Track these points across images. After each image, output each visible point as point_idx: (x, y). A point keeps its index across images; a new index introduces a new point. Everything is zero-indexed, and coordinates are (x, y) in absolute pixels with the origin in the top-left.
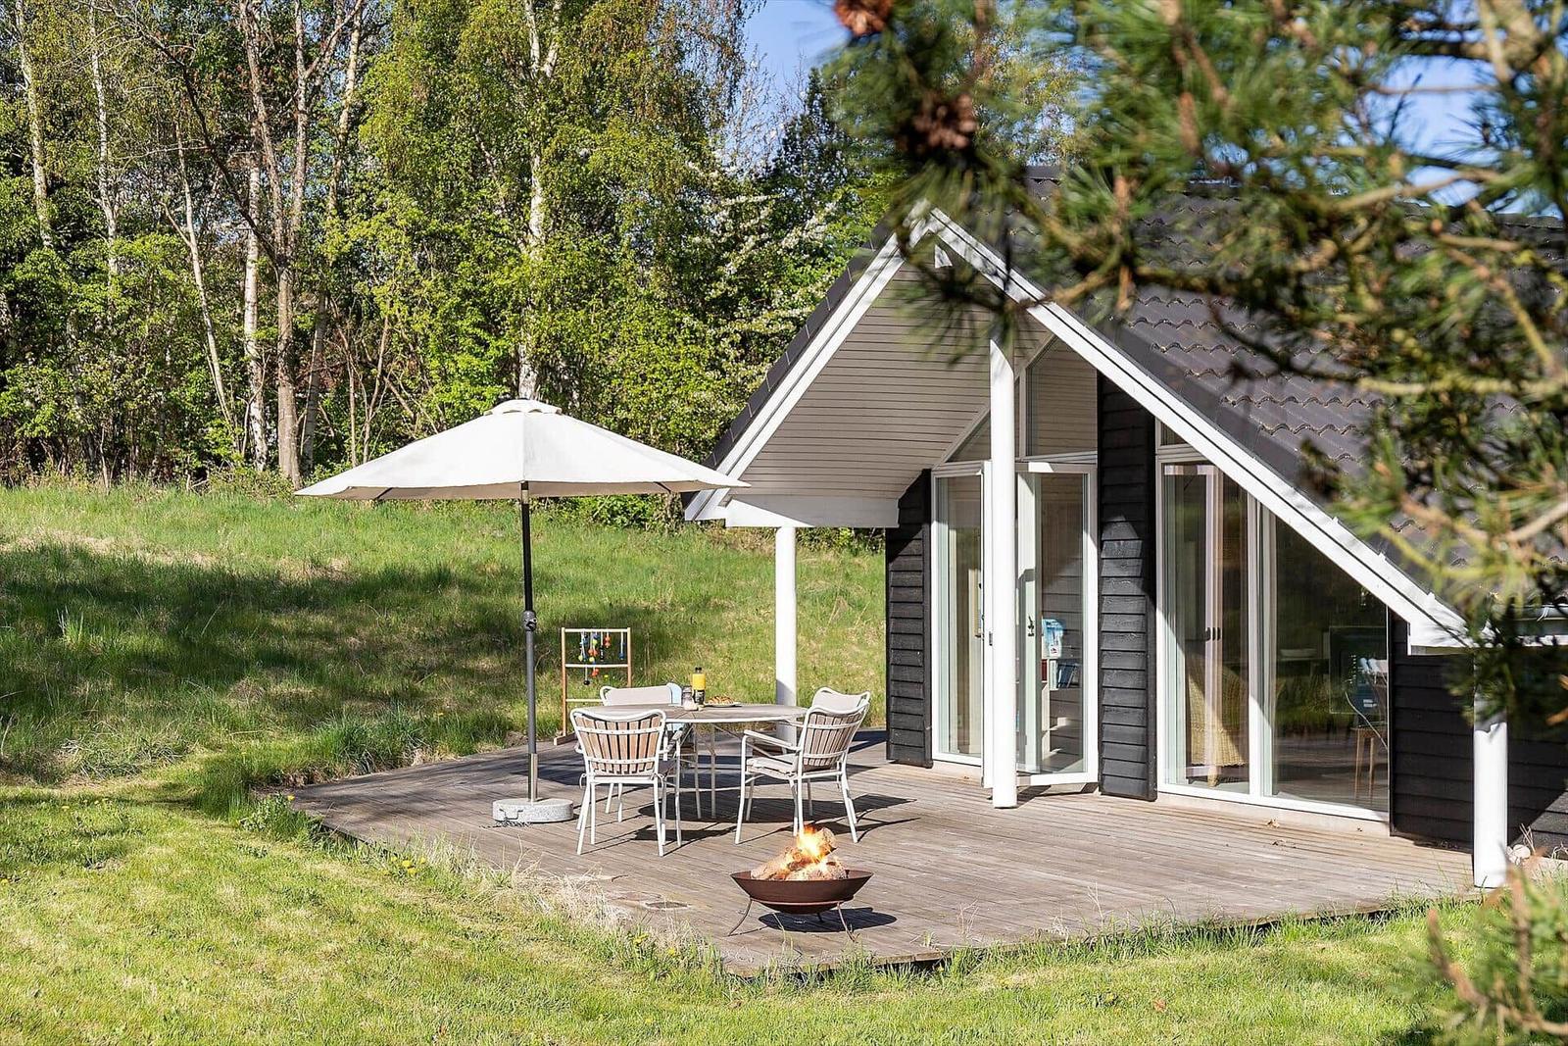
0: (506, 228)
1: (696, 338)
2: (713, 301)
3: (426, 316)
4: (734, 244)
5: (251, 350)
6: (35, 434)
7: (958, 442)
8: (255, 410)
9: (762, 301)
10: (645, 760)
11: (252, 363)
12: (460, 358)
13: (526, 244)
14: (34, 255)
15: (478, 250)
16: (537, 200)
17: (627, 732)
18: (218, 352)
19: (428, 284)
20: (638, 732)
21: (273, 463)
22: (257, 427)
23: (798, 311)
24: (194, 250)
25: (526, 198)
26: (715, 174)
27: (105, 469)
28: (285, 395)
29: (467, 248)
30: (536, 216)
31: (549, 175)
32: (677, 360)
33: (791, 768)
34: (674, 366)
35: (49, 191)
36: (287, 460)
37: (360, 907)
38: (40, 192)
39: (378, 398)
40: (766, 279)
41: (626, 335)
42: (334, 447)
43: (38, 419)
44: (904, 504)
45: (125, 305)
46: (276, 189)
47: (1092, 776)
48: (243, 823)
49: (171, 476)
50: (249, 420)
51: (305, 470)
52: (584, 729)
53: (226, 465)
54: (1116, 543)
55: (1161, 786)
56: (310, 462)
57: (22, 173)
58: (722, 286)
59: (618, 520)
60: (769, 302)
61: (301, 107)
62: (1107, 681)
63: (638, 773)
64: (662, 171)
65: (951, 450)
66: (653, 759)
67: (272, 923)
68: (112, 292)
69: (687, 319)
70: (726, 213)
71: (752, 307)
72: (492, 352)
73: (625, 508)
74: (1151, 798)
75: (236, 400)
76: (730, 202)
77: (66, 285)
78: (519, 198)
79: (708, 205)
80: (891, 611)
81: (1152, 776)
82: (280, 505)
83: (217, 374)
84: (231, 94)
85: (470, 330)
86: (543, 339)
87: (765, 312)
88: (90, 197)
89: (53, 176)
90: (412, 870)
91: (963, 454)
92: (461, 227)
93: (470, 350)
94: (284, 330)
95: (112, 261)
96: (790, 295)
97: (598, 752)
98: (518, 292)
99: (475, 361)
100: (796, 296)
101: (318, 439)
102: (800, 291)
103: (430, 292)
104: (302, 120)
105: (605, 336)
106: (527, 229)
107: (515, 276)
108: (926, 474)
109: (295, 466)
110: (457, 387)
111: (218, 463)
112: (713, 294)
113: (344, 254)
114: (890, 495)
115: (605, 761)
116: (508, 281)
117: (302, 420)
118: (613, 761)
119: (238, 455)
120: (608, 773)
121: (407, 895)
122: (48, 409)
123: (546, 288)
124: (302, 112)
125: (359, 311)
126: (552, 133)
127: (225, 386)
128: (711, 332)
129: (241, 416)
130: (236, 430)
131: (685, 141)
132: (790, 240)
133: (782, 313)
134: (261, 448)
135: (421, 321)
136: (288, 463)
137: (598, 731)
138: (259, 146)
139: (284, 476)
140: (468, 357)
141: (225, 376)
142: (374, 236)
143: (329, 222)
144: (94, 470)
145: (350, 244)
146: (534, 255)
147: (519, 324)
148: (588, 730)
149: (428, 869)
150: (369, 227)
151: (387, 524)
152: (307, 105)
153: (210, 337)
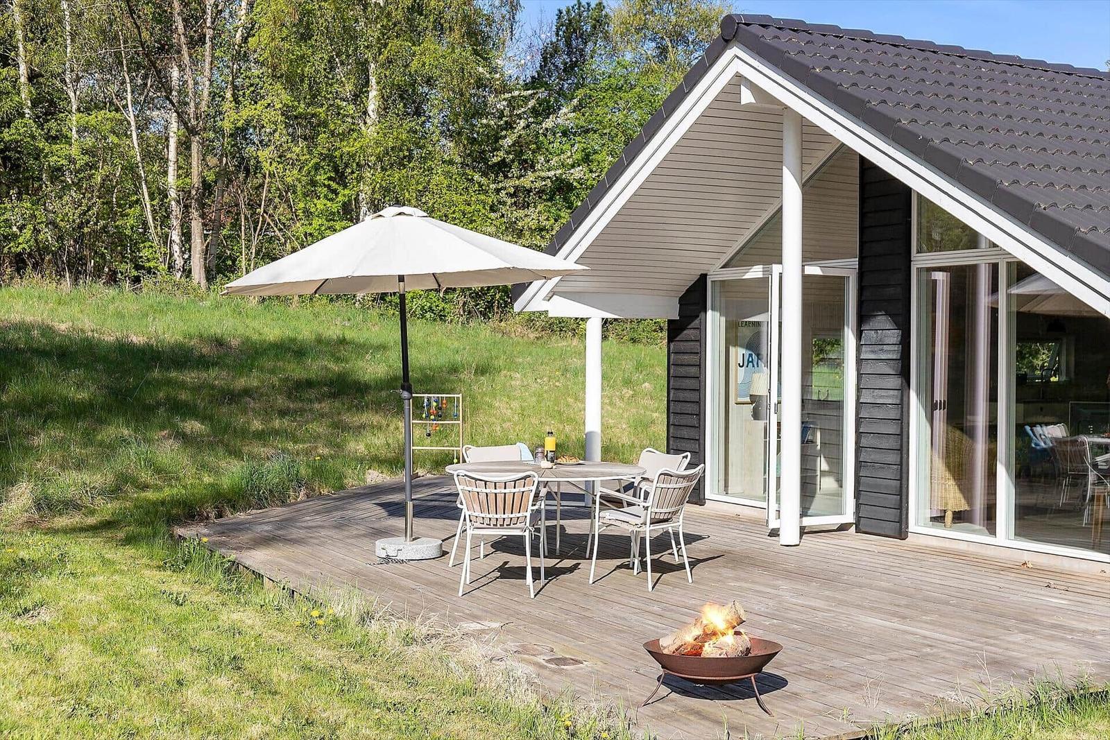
0: (351, 112)
1: (482, 190)
2: (495, 164)
3: (295, 172)
4: (509, 126)
5: (173, 194)
6: (19, 250)
7: (730, 252)
8: (175, 236)
9: (527, 165)
10: (518, 515)
11: (173, 203)
12: (319, 201)
13: (365, 123)
14: (18, 122)
15: (332, 127)
16: (373, 93)
17: (504, 491)
18: (149, 196)
19: (297, 150)
20: (513, 490)
21: (187, 273)
22: (176, 248)
23: (553, 173)
24: (133, 123)
25: (366, 91)
26: (498, 76)
27: (67, 275)
28: (196, 226)
29: (325, 124)
30: (373, 103)
31: (383, 75)
32: (469, 205)
33: (639, 521)
34: (468, 209)
35: (30, 79)
36: (197, 271)
37: (281, 675)
38: (23, 80)
39: (261, 230)
40: (530, 149)
41: (435, 187)
42: (230, 263)
43: (21, 240)
44: (683, 301)
45: (82, 160)
46: (191, 82)
47: (849, 517)
48: (165, 563)
49: (115, 281)
50: (171, 243)
51: (210, 278)
52: (466, 488)
53: (154, 273)
54: (873, 332)
55: (912, 527)
56: (214, 273)
57: (9, 65)
58: (502, 154)
59: (428, 315)
60: (532, 166)
61: (208, 25)
62: (864, 442)
63: (512, 526)
64: (463, 72)
65: (725, 259)
66: (525, 514)
67: (193, 695)
68: (74, 151)
69: (477, 177)
70: (505, 103)
71: (521, 170)
72: (340, 198)
73: (430, 308)
74: (903, 537)
75: (162, 229)
76: (507, 95)
77: (41, 145)
78: (361, 92)
79: (491, 99)
80: (671, 383)
81: (904, 520)
82: (193, 301)
83: (149, 210)
84: (159, 14)
85: (326, 183)
86: (377, 189)
87: (530, 173)
88: (59, 84)
89: (32, 70)
90: (321, 622)
91: (734, 262)
92: (320, 110)
93: (326, 197)
94: (195, 180)
95: (74, 130)
96: (548, 161)
97: (477, 507)
98: (360, 156)
99: (329, 204)
100: (553, 162)
101: (219, 257)
102: (555, 159)
103: (298, 155)
104: (209, 33)
105: (420, 188)
106: (365, 113)
107: (357, 145)
108: (704, 277)
109: (203, 275)
110: (316, 222)
111: (149, 272)
112: (495, 160)
113: (238, 128)
114: (673, 294)
115: (483, 515)
116: (353, 149)
117: (208, 243)
118: (490, 516)
119: (163, 267)
120: (485, 526)
121: (321, 655)
122: (27, 233)
123: (379, 154)
124: (209, 28)
125: (248, 168)
126: (385, 45)
127: (154, 219)
128: (493, 186)
129: (165, 239)
130: (162, 249)
131: (476, 52)
132: (548, 123)
133: (543, 174)
134: (179, 262)
135: (292, 176)
136: (198, 274)
137: (478, 490)
138: (179, 52)
139: (195, 282)
140: (323, 201)
141: (154, 211)
142: (259, 116)
143: (228, 105)
144: (60, 275)
145: (242, 121)
146: (370, 131)
147: (360, 179)
148: (470, 489)
149: (336, 620)
150: (255, 109)
151: (269, 316)
152: (213, 23)
153: (144, 186)
